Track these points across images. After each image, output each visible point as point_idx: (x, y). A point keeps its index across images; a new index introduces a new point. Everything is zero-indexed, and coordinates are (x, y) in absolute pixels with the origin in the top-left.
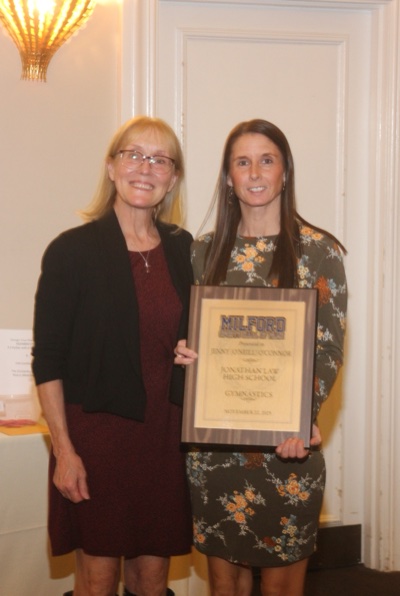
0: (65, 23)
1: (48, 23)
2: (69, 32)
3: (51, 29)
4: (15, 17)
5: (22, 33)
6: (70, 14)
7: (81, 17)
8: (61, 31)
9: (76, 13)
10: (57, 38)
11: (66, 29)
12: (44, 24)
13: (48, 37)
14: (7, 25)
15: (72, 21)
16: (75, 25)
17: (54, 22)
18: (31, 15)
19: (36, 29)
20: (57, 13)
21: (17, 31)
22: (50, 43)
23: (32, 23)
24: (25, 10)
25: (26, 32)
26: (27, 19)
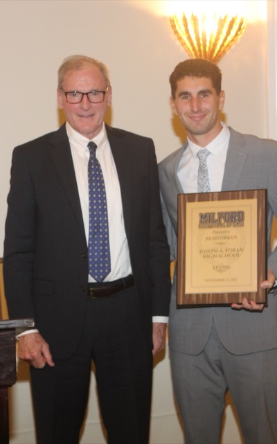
0: (225, 39)
1: (213, 41)
2: (228, 45)
3: (215, 45)
4: (189, 38)
5: (194, 49)
6: (228, 33)
7: (237, 34)
8: (222, 45)
9: (233, 32)
10: (219, 51)
11: (226, 44)
12: (210, 42)
13: (213, 51)
14: (183, 44)
15: (230, 38)
16: (233, 40)
17: (217, 39)
18: (201, 36)
19: (205, 46)
20: (219, 33)
21: (191, 48)
22: (215, 55)
23: (201, 42)
24: (196, 32)
25: (197, 48)
26: (198, 39)
